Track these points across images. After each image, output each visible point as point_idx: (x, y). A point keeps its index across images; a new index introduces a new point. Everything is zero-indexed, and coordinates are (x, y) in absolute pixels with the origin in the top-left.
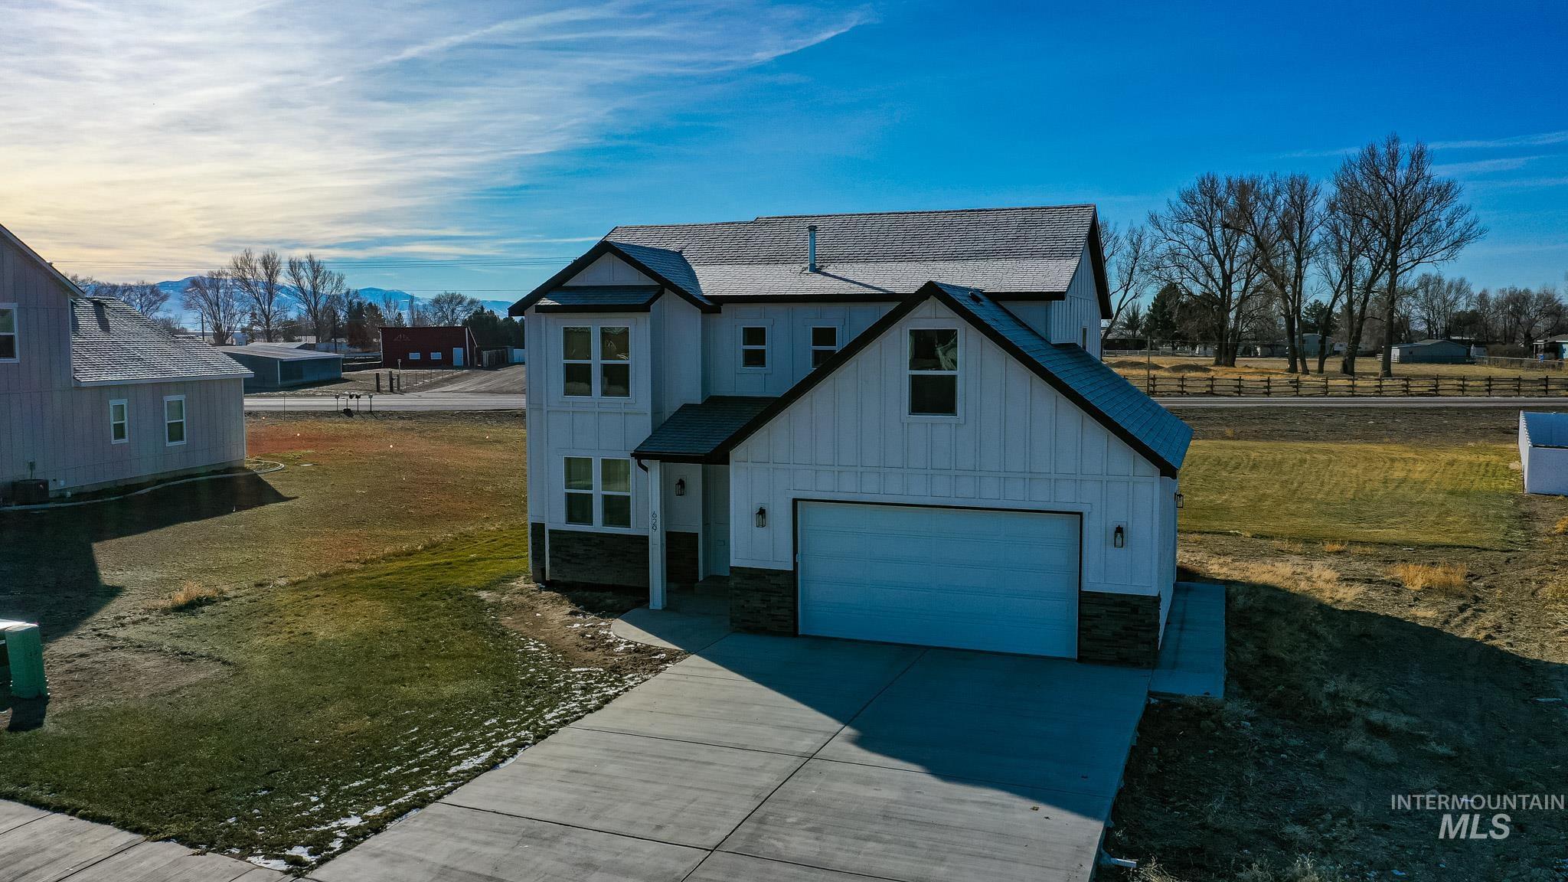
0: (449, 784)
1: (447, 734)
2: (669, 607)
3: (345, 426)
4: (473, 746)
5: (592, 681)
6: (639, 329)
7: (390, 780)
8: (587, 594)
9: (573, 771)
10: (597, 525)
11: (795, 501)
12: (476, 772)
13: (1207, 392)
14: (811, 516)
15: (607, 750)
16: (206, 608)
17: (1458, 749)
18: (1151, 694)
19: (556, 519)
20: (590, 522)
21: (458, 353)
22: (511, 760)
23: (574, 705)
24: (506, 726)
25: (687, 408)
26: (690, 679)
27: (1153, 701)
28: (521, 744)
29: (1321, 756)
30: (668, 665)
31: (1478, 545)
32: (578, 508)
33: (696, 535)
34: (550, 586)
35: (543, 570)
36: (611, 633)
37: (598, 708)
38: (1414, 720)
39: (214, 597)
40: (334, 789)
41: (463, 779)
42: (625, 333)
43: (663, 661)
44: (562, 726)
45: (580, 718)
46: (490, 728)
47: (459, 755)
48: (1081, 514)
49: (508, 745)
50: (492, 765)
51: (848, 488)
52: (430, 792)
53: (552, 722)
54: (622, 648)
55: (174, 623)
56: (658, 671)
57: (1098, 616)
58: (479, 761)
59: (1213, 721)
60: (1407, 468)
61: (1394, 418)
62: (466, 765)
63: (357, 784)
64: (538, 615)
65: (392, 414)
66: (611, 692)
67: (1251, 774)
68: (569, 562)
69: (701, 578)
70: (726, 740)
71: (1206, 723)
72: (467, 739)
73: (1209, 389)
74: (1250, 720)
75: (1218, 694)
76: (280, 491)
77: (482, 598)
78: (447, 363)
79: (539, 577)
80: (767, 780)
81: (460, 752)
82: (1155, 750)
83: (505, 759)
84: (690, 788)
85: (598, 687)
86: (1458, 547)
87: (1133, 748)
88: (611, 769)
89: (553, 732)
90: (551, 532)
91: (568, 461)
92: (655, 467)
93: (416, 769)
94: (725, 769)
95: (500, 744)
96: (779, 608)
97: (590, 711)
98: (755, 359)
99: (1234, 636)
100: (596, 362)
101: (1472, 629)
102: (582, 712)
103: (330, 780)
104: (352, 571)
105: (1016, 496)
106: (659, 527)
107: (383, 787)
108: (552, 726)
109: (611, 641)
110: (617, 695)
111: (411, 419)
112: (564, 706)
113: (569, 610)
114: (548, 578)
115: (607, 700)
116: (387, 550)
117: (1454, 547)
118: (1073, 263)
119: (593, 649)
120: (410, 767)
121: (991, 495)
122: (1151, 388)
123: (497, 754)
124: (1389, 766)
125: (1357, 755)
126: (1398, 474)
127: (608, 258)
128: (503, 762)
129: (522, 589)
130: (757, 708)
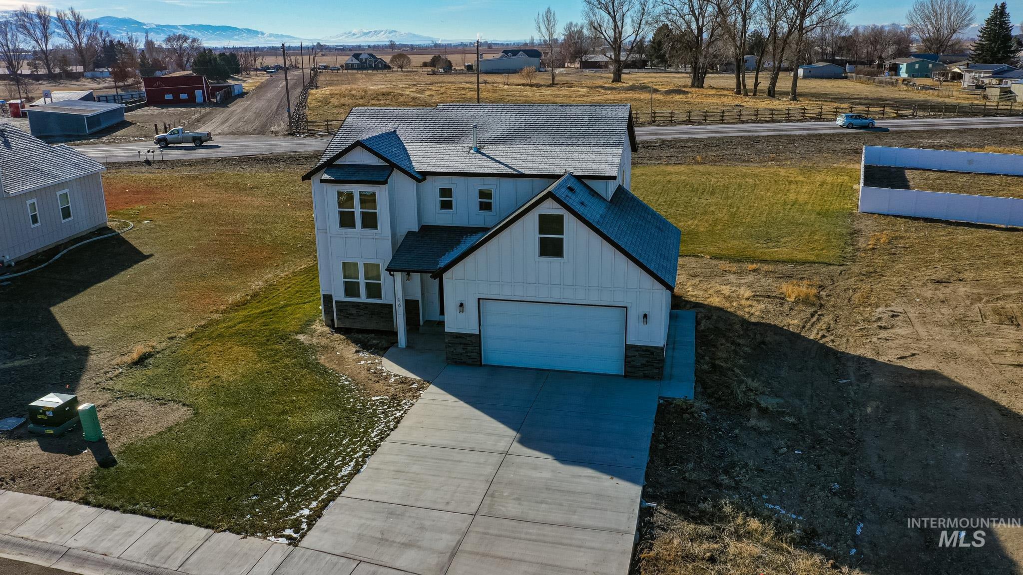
0: (341, 485)
1: (327, 451)
2: (409, 346)
3: (151, 176)
4: (344, 459)
5: (386, 407)
6: (382, 193)
7: (311, 484)
8: (360, 336)
9: (397, 471)
10: (363, 298)
11: (479, 299)
12: (351, 476)
13: (686, 121)
14: (488, 307)
15: (409, 456)
16: (150, 360)
17: (799, 419)
18: (660, 398)
19: (339, 295)
20: (358, 296)
21: (199, 94)
22: (365, 466)
23: (383, 426)
24: (354, 443)
25: (410, 234)
26: (436, 402)
27: (661, 401)
28: (365, 457)
29: (737, 431)
30: (421, 392)
31: (827, 261)
32: (351, 289)
33: (418, 301)
34: (338, 330)
35: (333, 320)
36: (383, 368)
37: (396, 427)
38: (781, 401)
39: (151, 352)
40: (288, 492)
41: (346, 480)
42: (374, 194)
43: (418, 389)
44: (381, 441)
45: (388, 435)
46: (347, 445)
47: (339, 465)
48: (626, 307)
49: (360, 457)
50: (357, 470)
51: (507, 293)
52: (334, 490)
53: (376, 439)
54: (393, 380)
55: (139, 373)
56: (417, 397)
57: (634, 356)
58: (350, 469)
59: (689, 414)
60: (798, 190)
61: (794, 143)
62: (345, 471)
63: (297, 488)
64: (338, 353)
65: (177, 163)
66: (398, 415)
67: (705, 445)
68: (348, 317)
69: (421, 323)
70: (465, 445)
71: (686, 416)
72: (339, 454)
73: (688, 118)
74: (706, 411)
75: (691, 396)
76: (140, 249)
77: (301, 341)
78: (191, 102)
79: (331, 324)
80: (489, 470)
81: (339, 463)
82: (663, 433)
83: (362, 466)
84: (455, 478)
85: (390, 411)
86: (817, 263)
87: (653, 435)
88: (415, 468)
89: (379, 446)
90: (336, 302)
91: (344, 264)
92: (398, 276)
93: (322, 476)
94: (468, 464)
95: (356, 456)
96: (472, 352)
97: (392, 430)
98: (446, 205)
99: (700, 351)
100: (357, 210)
101: (815, 331)
102: (388, 430)
103: (284, 487)
104: (217, 322)
105: (594, 299)
106: (402, 306)
107: (311, 489)
108: (377, 442)
109: (385, 374)
110: (402, 417)
111: (190, 165)
112: (378, 427)
113: (354, 350)
114: (336, 326)
115: (398, 421)
116: (231, 300)
117: (815, 263)
118: (619, 150)
119: (378, 382)
120: (318, 475)
121: (581, 298)
122: (653, 115)
123: (357, 463)
124: (767, 433)
125: (754, 428)
126: (792, 196)
127: (359, 149)
128: (361, 468)
129: (322, 333)
130: (474, 422)
